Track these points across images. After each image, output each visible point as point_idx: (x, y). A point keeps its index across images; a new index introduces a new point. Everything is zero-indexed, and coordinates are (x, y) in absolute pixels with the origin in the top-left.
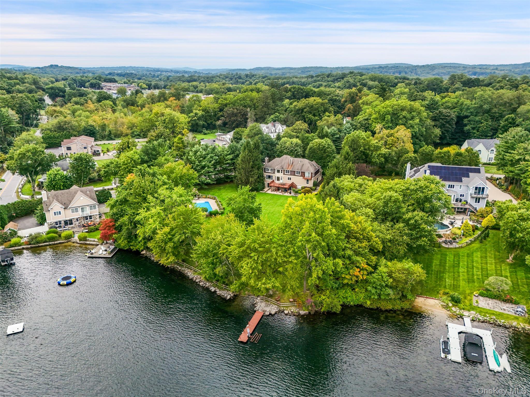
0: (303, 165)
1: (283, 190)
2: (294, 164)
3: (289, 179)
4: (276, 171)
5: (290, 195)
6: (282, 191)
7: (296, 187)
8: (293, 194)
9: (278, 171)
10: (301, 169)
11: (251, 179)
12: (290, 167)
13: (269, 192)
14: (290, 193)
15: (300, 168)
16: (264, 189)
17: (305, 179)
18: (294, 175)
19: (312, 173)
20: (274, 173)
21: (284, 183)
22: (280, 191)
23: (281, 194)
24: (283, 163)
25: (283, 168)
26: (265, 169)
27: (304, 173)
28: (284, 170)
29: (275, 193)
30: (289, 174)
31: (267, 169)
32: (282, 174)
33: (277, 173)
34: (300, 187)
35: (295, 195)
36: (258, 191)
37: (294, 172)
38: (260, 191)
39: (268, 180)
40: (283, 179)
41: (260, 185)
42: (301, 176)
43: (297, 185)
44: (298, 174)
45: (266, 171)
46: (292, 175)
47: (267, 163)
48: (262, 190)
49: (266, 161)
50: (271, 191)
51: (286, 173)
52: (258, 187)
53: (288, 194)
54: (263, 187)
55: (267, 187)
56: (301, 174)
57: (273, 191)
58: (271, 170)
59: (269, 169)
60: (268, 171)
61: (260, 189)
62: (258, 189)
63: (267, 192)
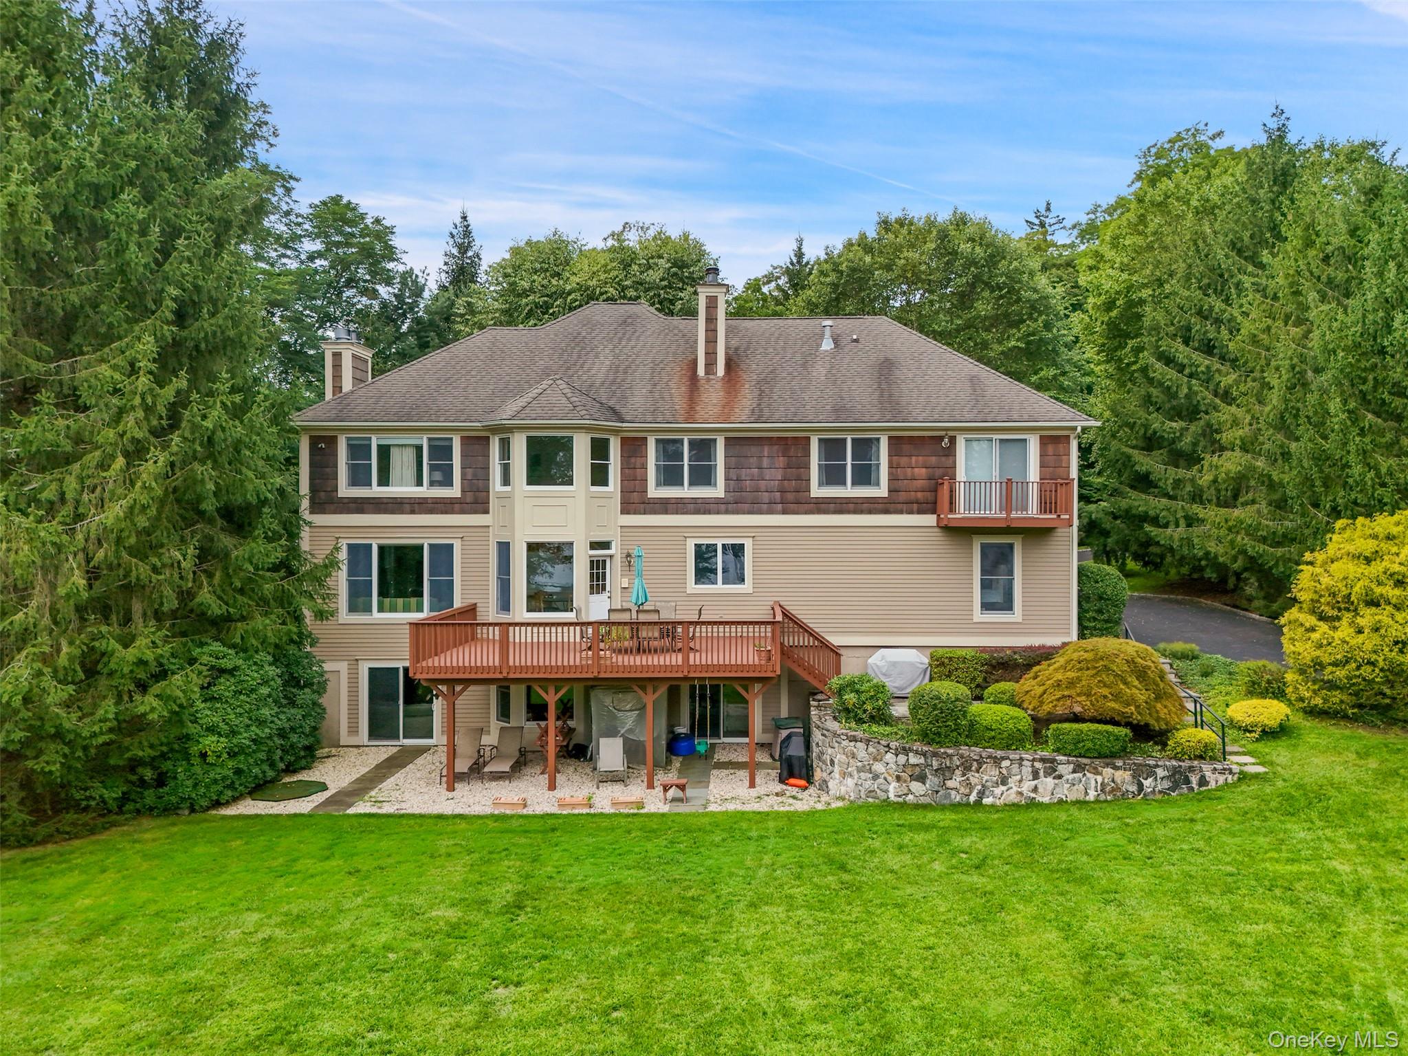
0: (889, 365)
2: (754, 367)
4: (510, 466)
9: (550, 461)
10: (890, 405)
12: (713, 395)
13: (415, 794)
14: (802, 769)
15: (863, 393)
17: (960, 533)
18: (793, 498)
19: (1054, 442)
20: (476, 500)
22: (610, 754)
24: (599, 370)
25: (615, 413)
26: (323, 441)
27: (940, 446)
28: (634, 446)
29: (533, 796)
30: (718, 491)
31: (359, 450)
32: (608, 497)
33: (530, 483)
34: (894, 664)
35: (922, 779)
36: (187, 791)
37: (781, 461)
38: (235, 799)
39: (376, 615)
40: (615, 577)
41: (224, 686)
42: (902, 496)
43: (835, 640)
44: (844, 483)
45: (345, 490)
46: (766, 497)
47: (347, 385)
48: (272, 781)
49: (337, 366)
50: (453, 779)
51: (670, 476)
52: (176, 718)
53: (752, 785)
54: (282, 734)
55: (353, 730)
56: (892, 479)
57: (477, 771)
58: (433, 468)
59: (384, 452)
60: (384, 480)
61: (232, 755)
62: (187, 757)
63: (361, 808)
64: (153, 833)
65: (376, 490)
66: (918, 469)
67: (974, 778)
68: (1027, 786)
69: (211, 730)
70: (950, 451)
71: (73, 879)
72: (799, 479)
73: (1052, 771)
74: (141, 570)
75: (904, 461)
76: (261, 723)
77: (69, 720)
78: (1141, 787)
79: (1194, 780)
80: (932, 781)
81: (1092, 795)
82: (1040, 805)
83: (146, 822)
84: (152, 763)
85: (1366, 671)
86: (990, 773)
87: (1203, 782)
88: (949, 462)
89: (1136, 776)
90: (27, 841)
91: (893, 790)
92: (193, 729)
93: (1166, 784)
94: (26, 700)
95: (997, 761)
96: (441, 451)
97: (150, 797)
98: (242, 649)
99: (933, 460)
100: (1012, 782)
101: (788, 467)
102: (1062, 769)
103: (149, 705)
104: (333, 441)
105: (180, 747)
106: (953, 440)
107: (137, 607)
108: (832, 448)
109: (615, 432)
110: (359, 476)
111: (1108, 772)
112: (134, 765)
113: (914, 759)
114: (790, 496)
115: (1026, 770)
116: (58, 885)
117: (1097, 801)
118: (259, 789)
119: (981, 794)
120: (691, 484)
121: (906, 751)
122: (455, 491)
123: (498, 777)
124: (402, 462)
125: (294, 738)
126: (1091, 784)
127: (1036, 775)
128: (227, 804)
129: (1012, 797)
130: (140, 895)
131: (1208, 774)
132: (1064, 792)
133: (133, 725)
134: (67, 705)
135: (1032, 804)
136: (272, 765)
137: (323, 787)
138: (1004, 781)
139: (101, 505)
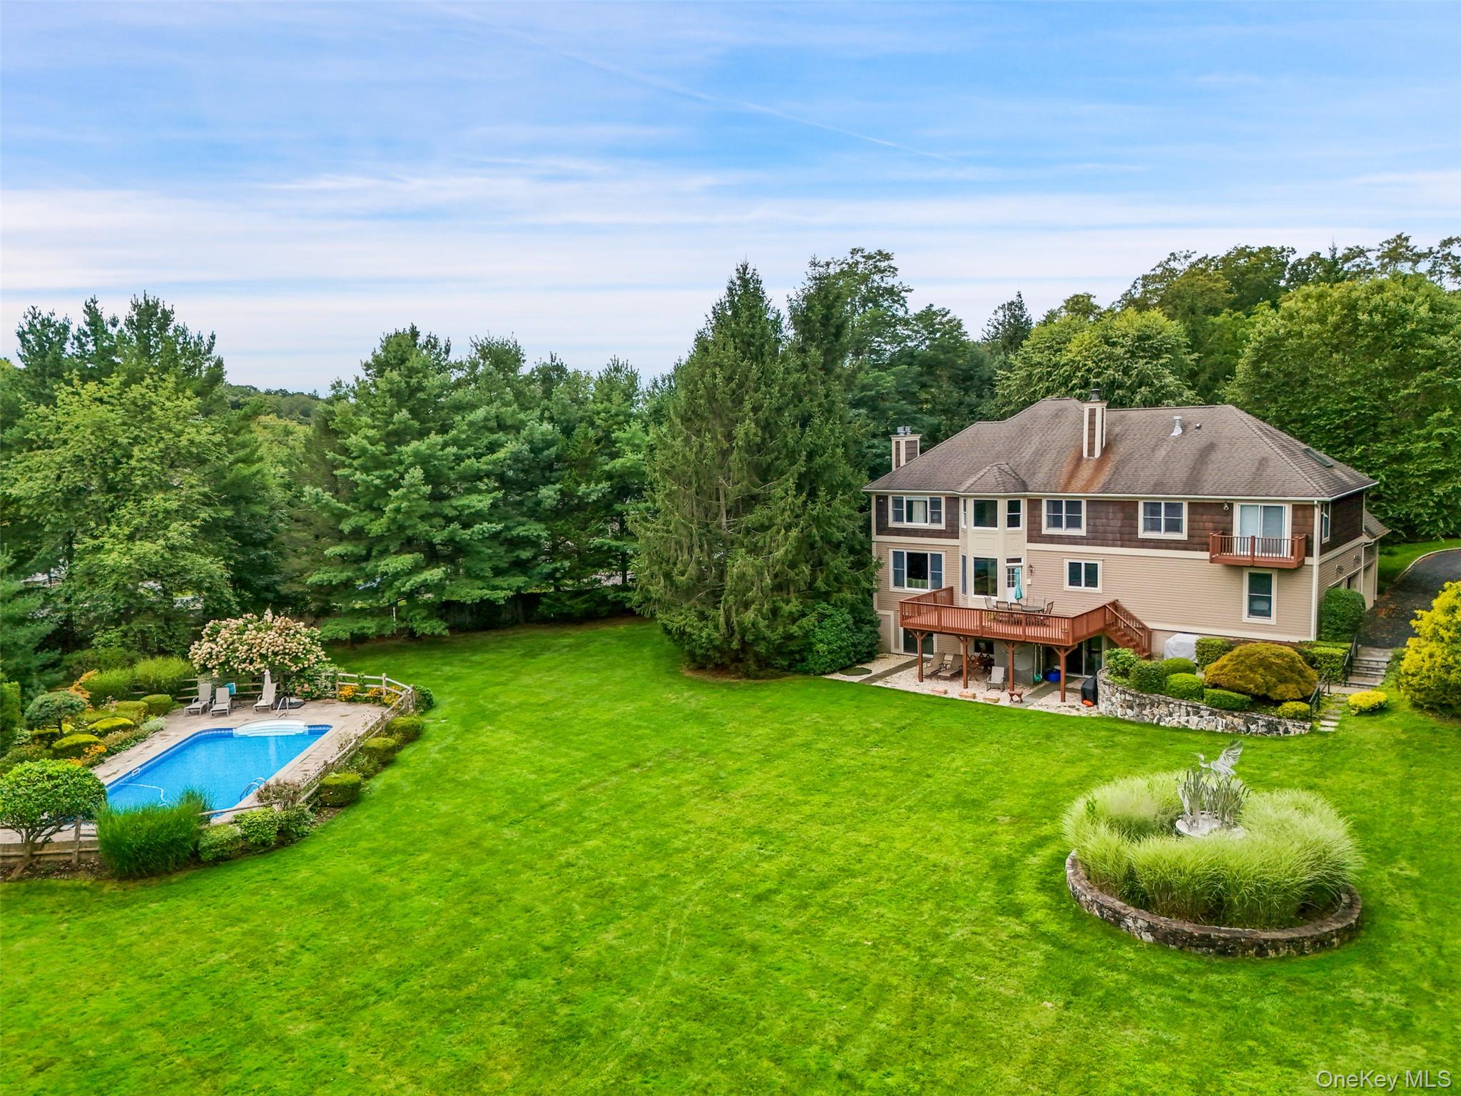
0: (1211, 447)
1: (1023, 665)
2: (1121, 450)
3: (1083, 574)
4: (967, 514)
5: (1084, 711)
6: (1012, 679)
7: (1143, 640)
8: (1112, 701)
9: (985, 513)
10: (1193, 482)
11: (740, 563)
12: (1085, 472)
13: (906, 681)
14: (1091, 696)
15: (1180, 472)
16: (871, 656)
17: (1236, 568)
18: (1128, 538)
19: (1302, 510)
20: (952, 531)
21: (1036, 602)
22: (998, 674)
23: (1004, 699)
24: (1027, 453)
25: (1024, 487)
26: (882, 499)
27: (1222, 510)
28: (1034, 504)
29: (955, 690)
30: (1082, 532)
31: (898, 503)
32: (1019, 533)
33: (976, 525)
34: (1180, 644)
35: (1132, 708)
36: (812, 666)
37: (1120, 515)
38: (833, 672)
39: (907, 589)
40: (1024, 579)
41: (827, 623)
42: (1196, 540)
43: (1150, 625)
44: (1160, 530)
45: (892, 524)
46: (1110, 536)
47: (903, 462)
48: (850, 666)
49: (898, 449)
50: (921, 677)
51: (1056, 522)
52: (806, 635)
53: (1063, 700)
54: (854, 645)
55: (897, 646)
56: (1190, 529)
57: (934, 675)
58: (932, 513)
59: (910, 504)
60: (910, 519)
61: (830, 653)
62: (812, 651)
63: (879, 683)
64: (798, 681)
65: (906, 524)
66: (1207, 521)
67: (1156, 711)
68: (1183, 719)
69: (821, 641)
70: (1230, 512)
71: (767, 693)
72: (1131, 526)
73: (1197, 713)
74: (792, 574)
75: (1198, 517)
76: (843, 640)
77: (768, 633)
78: (1248, 729)
79: (1281, 729)
80: (1136, 710)
81: (1220, 729)
82: (1190, 731)
83: (798, 676)
84: (800, 652)
85: (1426, 681)
86: (1163, 710)
87: (1286, 731)
88: (1228, 519)
89: (1246, 723)
90: (757, 677)
91: (1120, 712)
92: (814, 640)
93: (1264, 729)
94: (753, 625)
95: (1168, 704)
96: (936, 504)
97: (799, 666)
98: (835, 606)
99: (1218, 518)
100: (1176, 715)
101: (1125, 518)
102: (1202, 713)
103: (794, 629)
104: (886, 498)
105: (809, 647)
106: (1231, 506)
107: (792, 589)
108: (1153, 508)
109: (1024, 497)
110: (898, 518)
111: (1230, 718)
112: (792, 653)
113: (1128, 698)
114: (1126, 537)
115: (1183, 710)
116: (763, 694)
117: (1222, 732)
118: (843, 669)
119: (1159, 720)
120: (1068, 526)
121: (1124, 692)
122: (942, 526)
123: (946, 679)
124: (918, 510)
125: (860, 648)
126: (1220, 723)
127: (1188, 714)
128: (829, 673)
129: (1174, 724)
130: (786, 702)
131: (1290, 727)
132: (1203, 725)
133: (789, 637)
134: (768, 627)
135: (1185, 729)
136: (850, 659)
137: (870, 672)
138: (1171, 715)
139: (778, 549)
